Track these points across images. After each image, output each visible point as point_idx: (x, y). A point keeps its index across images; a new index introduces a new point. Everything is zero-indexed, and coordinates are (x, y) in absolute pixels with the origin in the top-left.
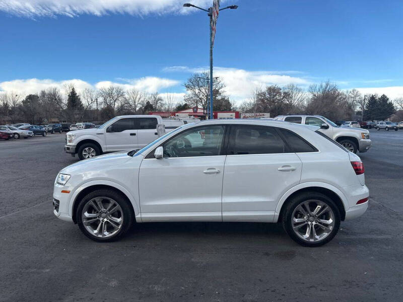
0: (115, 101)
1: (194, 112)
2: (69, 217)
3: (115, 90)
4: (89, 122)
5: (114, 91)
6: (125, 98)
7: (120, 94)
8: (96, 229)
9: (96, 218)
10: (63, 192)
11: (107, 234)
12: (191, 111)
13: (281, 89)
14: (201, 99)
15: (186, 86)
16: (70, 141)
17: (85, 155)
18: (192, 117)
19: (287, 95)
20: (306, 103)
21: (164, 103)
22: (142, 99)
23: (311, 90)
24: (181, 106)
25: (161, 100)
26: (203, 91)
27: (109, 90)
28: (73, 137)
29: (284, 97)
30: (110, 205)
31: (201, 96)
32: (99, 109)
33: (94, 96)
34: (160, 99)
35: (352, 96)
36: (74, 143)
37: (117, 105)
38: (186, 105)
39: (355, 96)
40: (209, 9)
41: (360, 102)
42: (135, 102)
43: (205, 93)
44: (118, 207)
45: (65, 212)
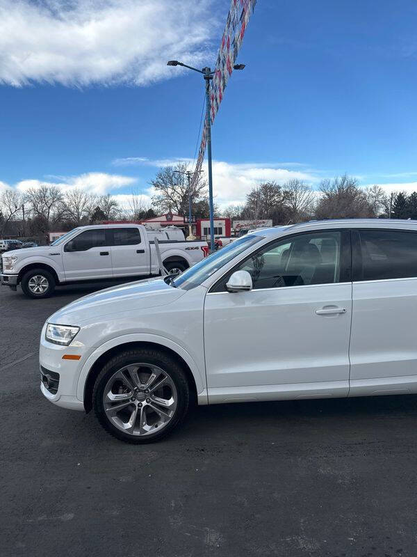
0: (49, 208)
1: (168, 221)
2: (77, 402)
3: (49, 191)
4: (13, 238)
5: (48, 194)
6: (63, 203)
7: (56, 197)
8: (127, 421)
9: (128, 400)
10: (66, 357)
11: (148, 429)
12: (164, 219)
13: (280, 188)
14: (175, 202)
15: (154, 185)
16: (8, 267)
17: (32, 287)
18: (173, 227)
19: (288, 195)
20: (315, 205)
21: (119, 209)
22: (88, 204)
23: (323, 187)
24: (143, 212)
25: (115, 205)
26: (179, 190)
27: (41, 192)
28: (13, 260)
29: (284, 198)
30: (154, 376)
31: (176, 198)
32: (26, 219)
33: (19, 201)
34: (113, 204)
35: (374, 194)
36: (15, 270)
37: (53, 212)
38: (151, 211)
39: (379, 194)
40: (204, 70)
41: (384, 203)
42: (78, 209)
43: (180, 193)
44: (167, 379)
45: (71, 394)
